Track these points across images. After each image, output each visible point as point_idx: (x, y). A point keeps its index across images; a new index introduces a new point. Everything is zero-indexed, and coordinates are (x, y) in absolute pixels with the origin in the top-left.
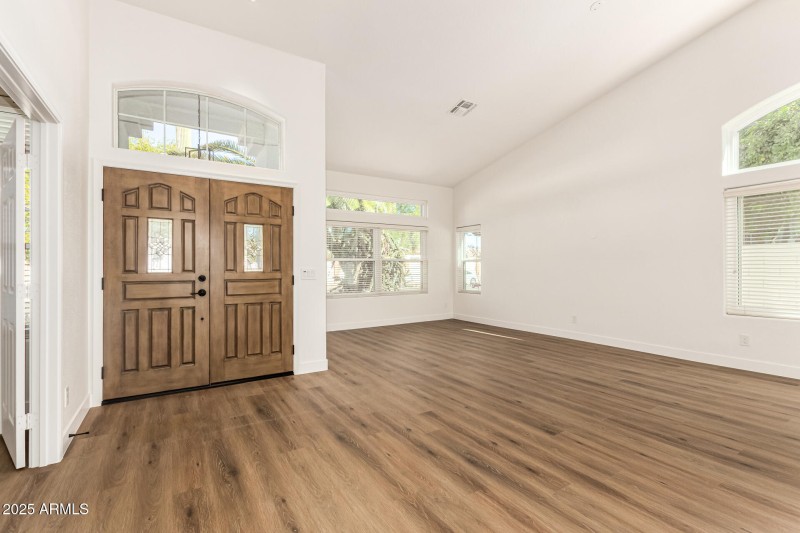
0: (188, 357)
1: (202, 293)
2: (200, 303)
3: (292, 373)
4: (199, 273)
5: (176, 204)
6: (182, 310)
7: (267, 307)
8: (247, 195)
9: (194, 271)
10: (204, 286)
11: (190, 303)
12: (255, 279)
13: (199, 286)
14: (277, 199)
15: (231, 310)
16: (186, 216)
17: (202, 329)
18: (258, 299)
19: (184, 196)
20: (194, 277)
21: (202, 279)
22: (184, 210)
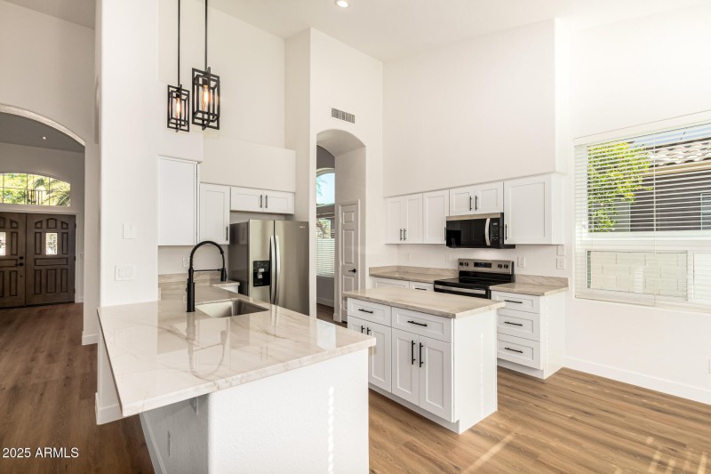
0: (14, 293)
1: (21, 264)
2: (21, 270)
3: (74, 302)
4: (19, 255)
5: (8, 225)
6: (10, 272)
7: (59, 271)
8: (48, 220)
9: (17, 254)
10: (23, 261)
11: (15, 269)
12: (52, 258)
13: (19, 261)
14: (66, 220)
15: (38, 273)
16: (13, 230)
17: (21, 281)
18: (54, 267)
19: (12, 222)
20: (17, 257)
21: (21, 258)
22: (12, 228)
